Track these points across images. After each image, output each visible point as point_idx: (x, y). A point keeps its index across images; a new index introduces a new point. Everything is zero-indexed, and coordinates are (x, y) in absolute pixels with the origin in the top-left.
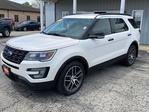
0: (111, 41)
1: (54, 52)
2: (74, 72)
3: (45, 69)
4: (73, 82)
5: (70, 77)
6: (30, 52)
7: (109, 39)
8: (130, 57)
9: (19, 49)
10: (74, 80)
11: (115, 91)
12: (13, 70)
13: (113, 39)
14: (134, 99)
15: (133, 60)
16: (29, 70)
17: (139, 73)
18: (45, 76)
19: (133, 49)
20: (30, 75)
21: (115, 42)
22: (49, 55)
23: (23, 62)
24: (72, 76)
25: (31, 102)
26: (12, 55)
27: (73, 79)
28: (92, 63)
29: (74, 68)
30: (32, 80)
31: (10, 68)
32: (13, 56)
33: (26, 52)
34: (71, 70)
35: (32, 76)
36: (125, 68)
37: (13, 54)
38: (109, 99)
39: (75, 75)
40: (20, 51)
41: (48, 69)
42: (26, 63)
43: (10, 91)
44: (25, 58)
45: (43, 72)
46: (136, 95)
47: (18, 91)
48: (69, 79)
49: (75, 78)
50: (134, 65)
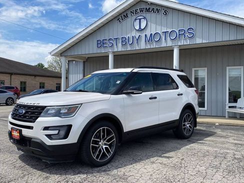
0: (154, 100)
1: (78, 107)
2: (104, 136)
3: (66, 127)
4: (103, 148)
5: (99, 142)
6: (49, 108)
7: (150, 97)
8: (184, 125)
9: (35, 105)
10: (104, 147)
11: (160, 163)
12: (26, 132)
13: (156, 98)
14: (182, 169)
15: (189, 130)
16: (46, 128)
17: (197, 146)
18: (66, 136)
19: (189, 115)
20: (46, 135)
21: (159, 101)
22: (72, 110)
23: (39, 119)
24: (101, 140)
25: (45, 175)
26: (25, 113)
27: (103, 144)
28: (129, 126)
29: (104, 129)
30: (49, 142)
31: (21, 130)
32: (27, 115)
33: (43, 108)
34: (99, 132)
35: (49, 136)
37: (26, 112)
38: (150, 170)
39: (105, 140)
40: (37, 107)
41: (70, 127)
42: (43, 121)
43: (18, 165)
44: (42, 114)
45: (63, 133)
46: (186, 165)
48: (98, 144)
49: (105, 144)
50: (192, 138)
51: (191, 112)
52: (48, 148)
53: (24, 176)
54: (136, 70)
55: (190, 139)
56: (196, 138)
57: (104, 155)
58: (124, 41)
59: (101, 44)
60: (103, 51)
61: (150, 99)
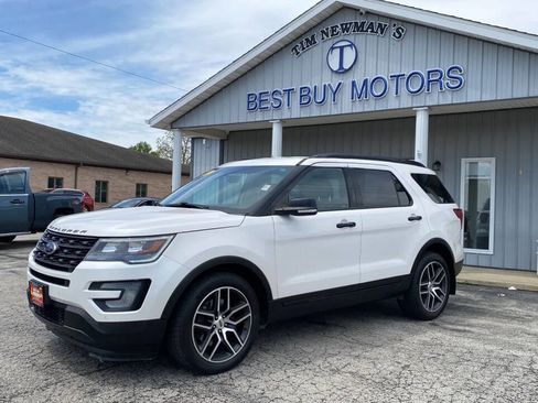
0: (347, 229)
1: (166, 240)
2: (223, 307)
3: (139, 284)
4: (221, 334)
5: (211, 318)
6: (104, 240)
7: (339, 222)
8: (424, 288)
9: (79, 233)
10: (225, 330)
11: (350, 373)
12: (56, 292)
13: (353, 225)
14: (399, 390)
15: (437, 300)
16: (95, 286)
17: (448, 337)
18: (137, 305)
19: (436, 267)
20: (95, 300)
22: (153, 247)
23: (83, 265)
24: (217, 315)
26: (57, 251)
27: (222, 327)
28: (284, 285)
29: (224, 293)
30: (100, 315)
31: (48, 287)
32: (60, 255)
33: (93, 240)
34: (214, 297)
35: (101, 303)
36: (411, 325)
37: (61, 249)
38: (324, 388)
39: (226, 314)
40: (79, 239)
41: (146, 284)
42: (90, 268)
43: (41, 361)
44: (88, 256)
45: (131, 296)
46: (409, 382)
47: (63, 362)
48: (209, 325)
49: (228, 325)
50: (443, 317)
51: (441, 259)
52: (97, 328)
53: (47, 386)
54: (309, 162)
55: (436, 321)
56: (452, 318)
57: (224, 349)
58: (306, 96)
59: (255, 103)
60: (259, 117)
61: (339, 226)
